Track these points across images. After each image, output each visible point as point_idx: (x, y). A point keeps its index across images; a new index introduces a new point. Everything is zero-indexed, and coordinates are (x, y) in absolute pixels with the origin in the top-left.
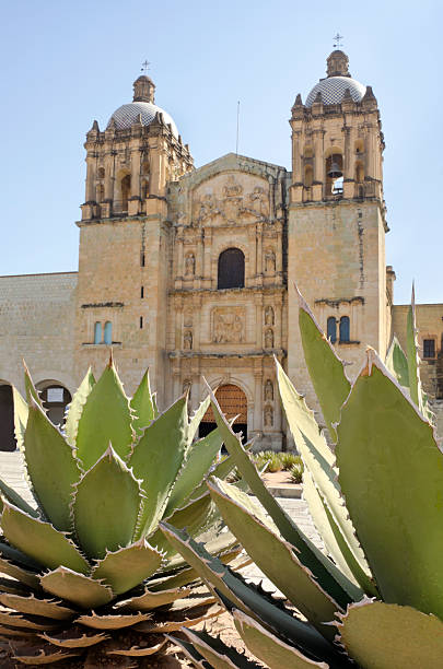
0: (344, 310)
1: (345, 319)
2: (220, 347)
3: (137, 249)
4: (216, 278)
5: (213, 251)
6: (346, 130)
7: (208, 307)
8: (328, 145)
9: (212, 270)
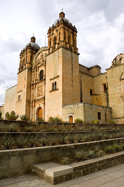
0: (55, 80)
1: (56, 83)
2: (38, 97)
3: (24, 76)
4: (39, 79)
5: (38, 72)
6: (57, 31)
7: (37, 87)
8: (54, 36)
9: (38, 78)
